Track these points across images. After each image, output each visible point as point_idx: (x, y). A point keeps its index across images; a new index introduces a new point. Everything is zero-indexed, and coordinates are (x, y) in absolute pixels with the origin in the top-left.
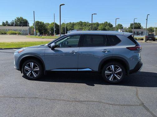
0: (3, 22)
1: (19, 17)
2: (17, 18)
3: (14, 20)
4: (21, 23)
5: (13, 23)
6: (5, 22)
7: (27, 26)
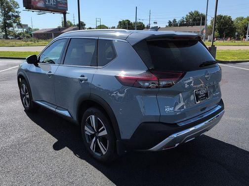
0: (170, 21)
1: (193, 12)
2: (190, 13)
3: (185, 16)
4: (194, 20)
5: (183, 21)
6: (172, 20)
7: (203, 24)
